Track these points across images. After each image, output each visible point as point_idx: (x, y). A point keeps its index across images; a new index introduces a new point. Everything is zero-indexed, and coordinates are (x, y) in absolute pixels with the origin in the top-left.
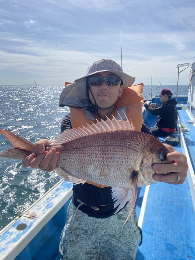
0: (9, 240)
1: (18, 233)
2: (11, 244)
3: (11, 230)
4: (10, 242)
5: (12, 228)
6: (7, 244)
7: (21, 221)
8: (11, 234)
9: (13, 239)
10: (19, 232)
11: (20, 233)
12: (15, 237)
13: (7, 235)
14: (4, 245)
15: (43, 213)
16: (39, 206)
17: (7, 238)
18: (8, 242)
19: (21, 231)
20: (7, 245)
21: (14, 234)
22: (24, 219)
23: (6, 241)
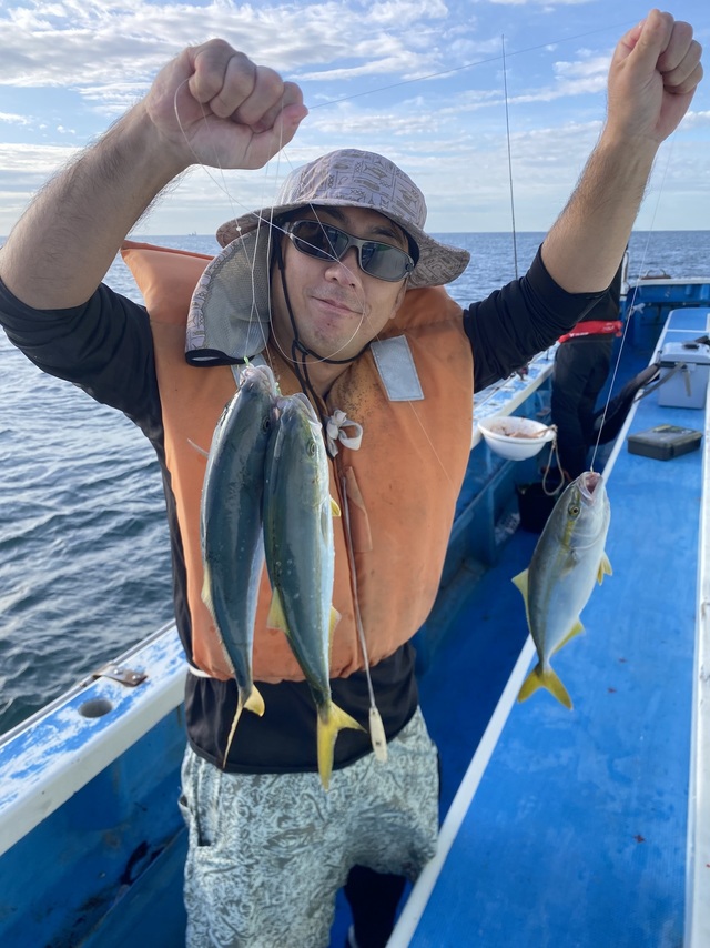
0: (54, 743)
1: (85, 726)
2: (58, 755)
3: (63, 716)
4: (55, 750)
5: (69, 709)
6: (47, 753)
7: (99, 690)
8: (62, 726)
9: (68, 741)
10: (87, 722)
11: (91, 725)
12: (75, 738)
13: (51, 730)
14: (38, 758)
15: (167, 671)
16: (159, 649)
17: (50, 737)
18: (51, 749)
19: (94, 721)
20: (48, 758)
21: (73, 727)
22: (109, 686)
23: (47, 747)
